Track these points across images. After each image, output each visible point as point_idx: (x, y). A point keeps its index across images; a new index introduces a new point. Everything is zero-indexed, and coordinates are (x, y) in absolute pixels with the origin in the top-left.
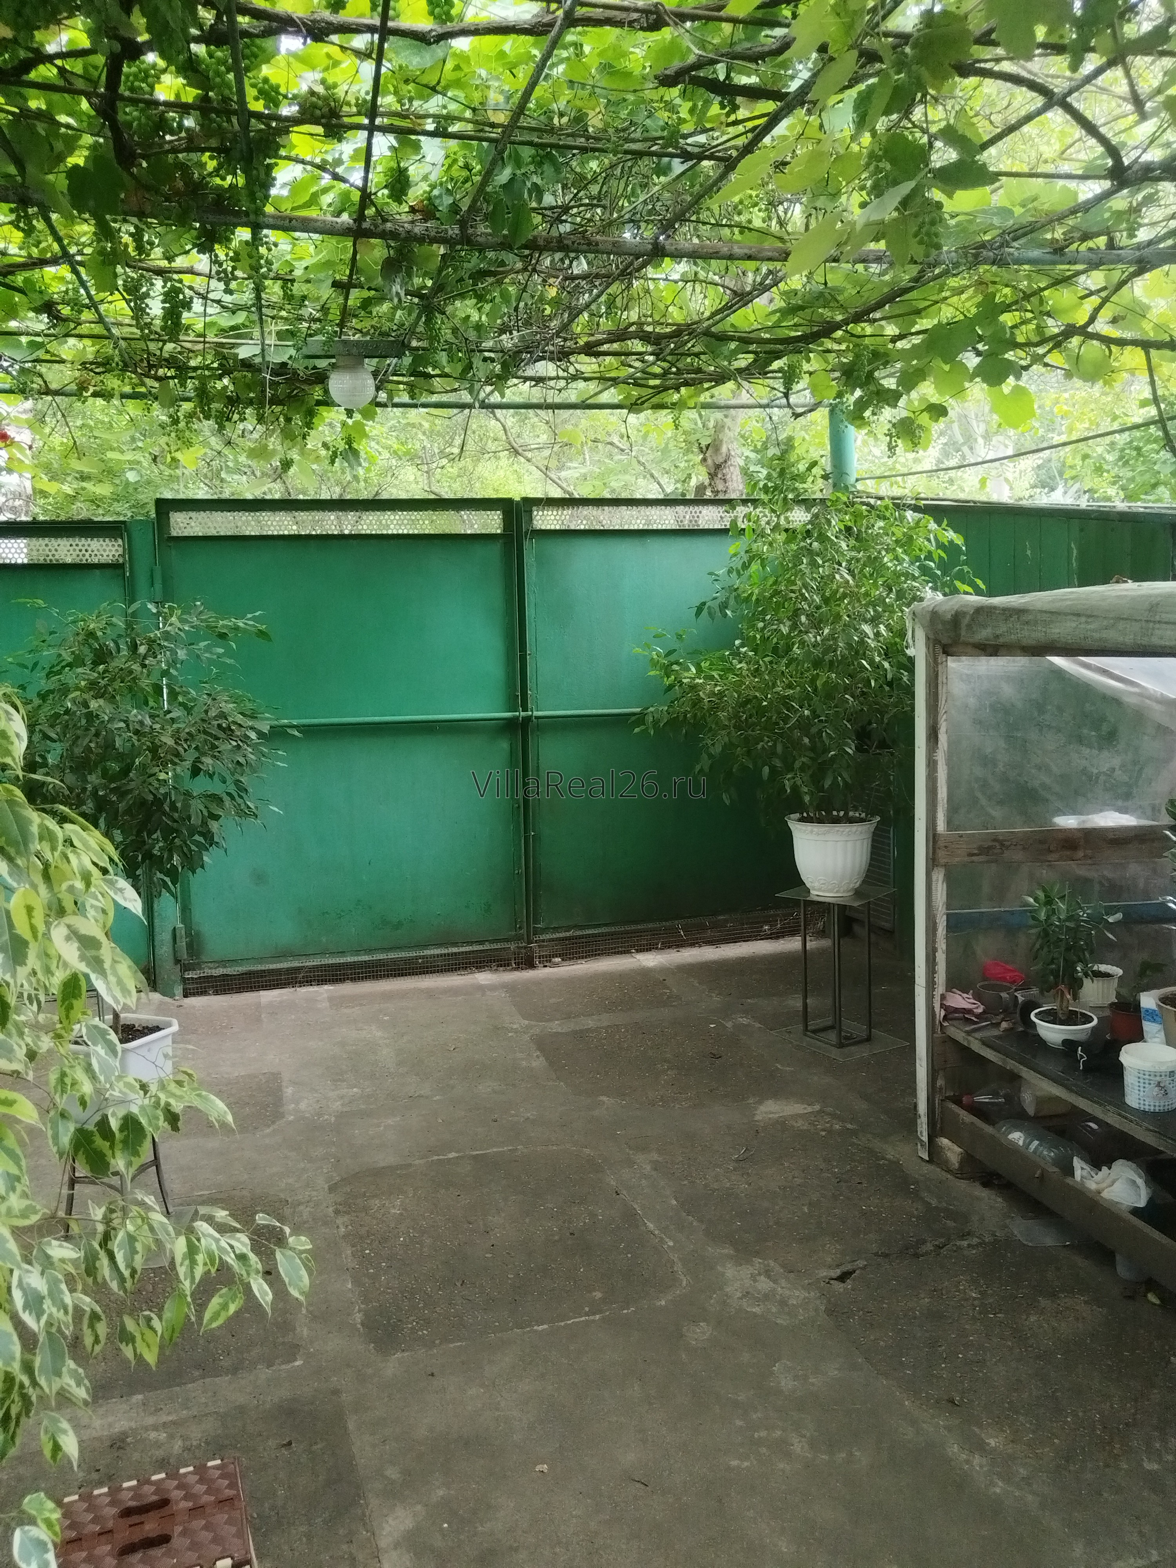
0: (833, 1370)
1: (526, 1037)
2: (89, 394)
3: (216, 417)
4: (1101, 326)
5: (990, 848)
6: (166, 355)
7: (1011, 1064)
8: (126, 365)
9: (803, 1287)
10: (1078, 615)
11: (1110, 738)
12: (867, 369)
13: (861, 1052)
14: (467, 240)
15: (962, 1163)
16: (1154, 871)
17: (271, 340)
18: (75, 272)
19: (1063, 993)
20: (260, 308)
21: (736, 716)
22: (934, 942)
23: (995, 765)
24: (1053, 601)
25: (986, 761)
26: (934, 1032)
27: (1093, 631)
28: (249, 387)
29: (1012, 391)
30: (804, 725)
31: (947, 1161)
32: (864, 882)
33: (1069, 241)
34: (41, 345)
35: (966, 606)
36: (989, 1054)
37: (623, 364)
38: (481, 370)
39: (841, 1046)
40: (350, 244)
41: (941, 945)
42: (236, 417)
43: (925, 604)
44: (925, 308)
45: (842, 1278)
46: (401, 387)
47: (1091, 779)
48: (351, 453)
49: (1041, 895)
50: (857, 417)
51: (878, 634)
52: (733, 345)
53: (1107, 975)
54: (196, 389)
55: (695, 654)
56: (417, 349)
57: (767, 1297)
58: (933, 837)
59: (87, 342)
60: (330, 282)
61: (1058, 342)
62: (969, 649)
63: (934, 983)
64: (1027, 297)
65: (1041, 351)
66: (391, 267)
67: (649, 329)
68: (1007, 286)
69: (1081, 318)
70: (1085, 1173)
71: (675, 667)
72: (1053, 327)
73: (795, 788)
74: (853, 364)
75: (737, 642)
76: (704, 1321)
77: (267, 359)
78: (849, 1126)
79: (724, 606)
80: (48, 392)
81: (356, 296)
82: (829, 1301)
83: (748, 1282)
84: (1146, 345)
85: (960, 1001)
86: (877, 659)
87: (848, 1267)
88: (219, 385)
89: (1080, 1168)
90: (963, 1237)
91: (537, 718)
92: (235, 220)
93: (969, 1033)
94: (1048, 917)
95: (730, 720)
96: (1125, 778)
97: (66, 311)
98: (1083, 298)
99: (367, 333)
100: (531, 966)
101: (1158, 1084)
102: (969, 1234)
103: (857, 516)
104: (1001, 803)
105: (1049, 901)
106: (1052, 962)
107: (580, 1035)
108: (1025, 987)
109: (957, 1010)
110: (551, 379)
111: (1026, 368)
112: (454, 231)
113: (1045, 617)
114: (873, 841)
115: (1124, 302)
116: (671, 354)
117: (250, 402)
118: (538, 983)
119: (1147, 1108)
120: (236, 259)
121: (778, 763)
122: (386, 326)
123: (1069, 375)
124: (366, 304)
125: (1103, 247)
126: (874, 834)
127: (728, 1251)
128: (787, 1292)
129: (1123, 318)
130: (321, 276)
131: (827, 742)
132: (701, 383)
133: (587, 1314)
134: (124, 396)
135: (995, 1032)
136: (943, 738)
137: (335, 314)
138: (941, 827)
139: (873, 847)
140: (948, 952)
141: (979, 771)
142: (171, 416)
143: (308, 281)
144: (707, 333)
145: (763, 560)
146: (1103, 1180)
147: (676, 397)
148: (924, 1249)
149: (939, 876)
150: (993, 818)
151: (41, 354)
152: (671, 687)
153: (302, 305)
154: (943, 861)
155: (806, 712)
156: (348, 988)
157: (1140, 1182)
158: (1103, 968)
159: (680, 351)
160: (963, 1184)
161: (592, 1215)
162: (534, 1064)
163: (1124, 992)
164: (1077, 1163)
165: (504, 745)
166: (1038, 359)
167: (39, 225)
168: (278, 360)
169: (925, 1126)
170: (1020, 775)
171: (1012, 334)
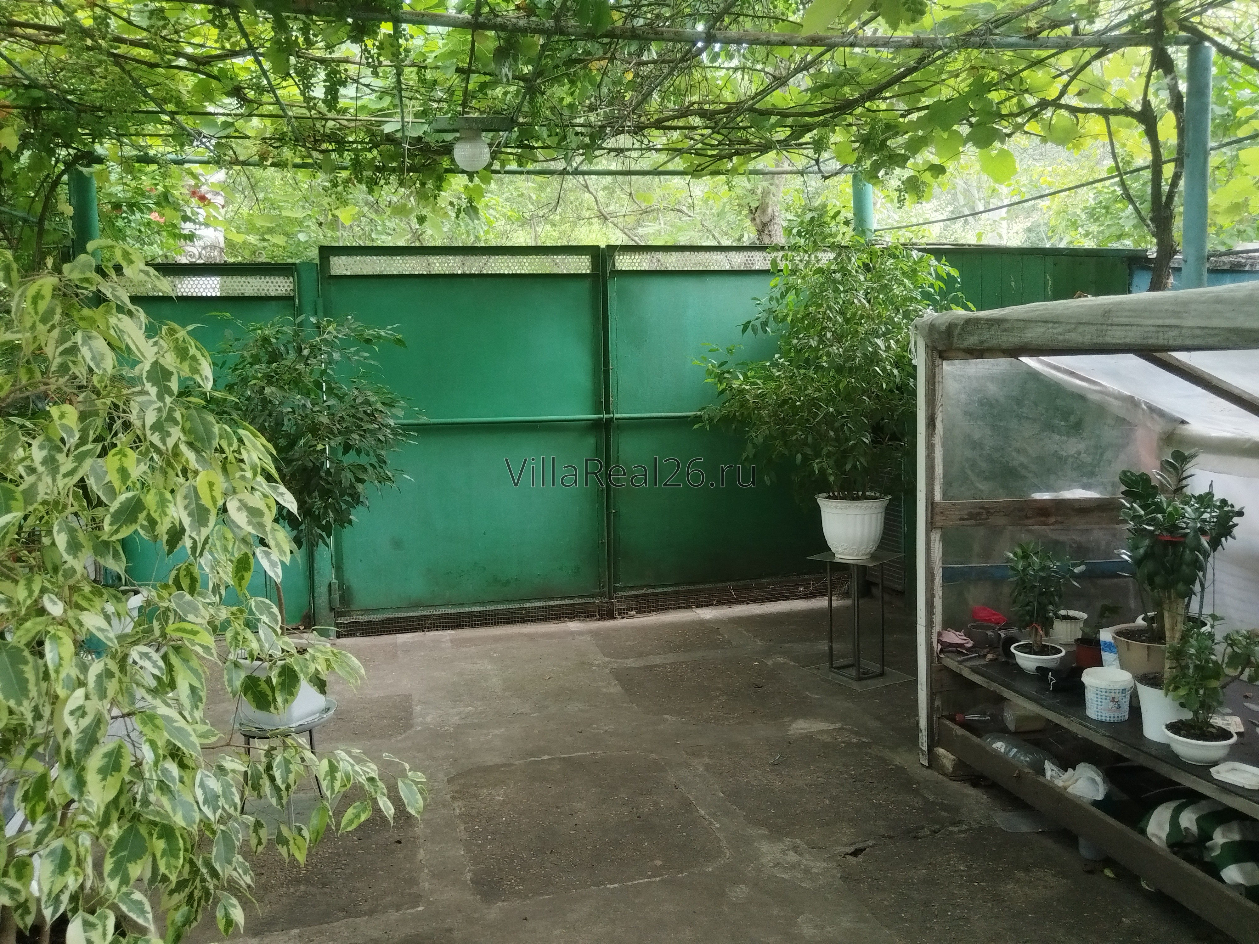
0: (846, 922)
1: (607, 670)
2: (268, 163)
3: (367, 183)
4: (1070, 99)
5: (978, 514)
6: (328, 131)
7: (994, 686)
8: (297, 140)
9: (824, 860)
10: (1046, 322)
11: (1077, 428)
12: (881, 138)
13: (877, 684)
14: (560, 31)
15: (955, 767)
16: (1114, 536)
17: (410, 119)
18: (259, 63)
19: (1037, 630)
20: (400, 90)
21: (775, 414)
22: (933, 589)
23: (982, 449)
24: (1026, 312)
25: (975, 445)
26: (932, 662)
27: (1058, 334)
28: (393, 159)
29: (998, 154)
30: (829, 420)
31: (943, 766)
32: (878, 547)
33: (1041, 29)
34: (232, 124)
35: (957, 318)
36: (976, 678)
37: (686, 137)
38: (574, 141)
39: (859, 679)
40: (469, 37)
41: (938, 592)
42: (382, 182)
43: (924, 319)
44: (927, 88)
45: (855, 854)
46: (511, 157)
47: (1062, 460)
48: (472, 210)
49: (1019, 551)
50: (872, 176)
51: (888, 348)
52: (773, 119)
53: (1075, 619)
54: (351, 160)
55: (742, 365)
56: (522, 124)
57: (793, 867)
58: (931, 504)
59: (268, 121)
60: (454, 68)
61: (1034, 113)
62: (960, 354)
63: (932, 622)
64: (1009, 77)
65: (1019, 120)
66: (501, 54)
67: (706, 107)
68: (993, 69)
69: (1052, 93)
70: (1054, 773)
71: (727, 375)
72: (1031, 101)
73: (822, 471)
74: (870, 134)
75: (777, 356)
76: (743, 883)
77: (407, 134)
78: (864, 740)
79: (765, 324)
80: (236, 162)
81: (475, 79)
82: (844, 871)
83: (778, 855)
84: (1105, 113)
85: (953, 637)
86: (889, 367)
87: (861, 845)
88: (369, 156)
89: (1050, 770)
90: (953, 824)
91: (617, 419)
92: (380, 16)
93: (960, 662)
94: (1025, 569)
95: (770, 416)
96: (1089, 460)
97: (251, 94)
98: (1055, 77)
99: (484, 112)
100: (612, 617)
101: (1113, 699)
102: (959, 822)
103: (872, 254)
104: (987, 479)
105: (1025, 556)
106: (1028, 604)
107: (649, 669)
108: (1007, 627)
109: (951, 645)
110: (628, 150)
111: (1009, 135)
112: (550, 23)
113: (1021, 325)
114: (886, 514)
115: (1088, 80)
116: (723, 128)
117: (394, 170)
118: (617, 630)
119: (1104, 719)
120: (381, 47)
121: (809, 451)
122: (500, 106)
123: (1044, 140)
124: (483, 87)
125: (1070, 35)
126: (887, 508)
127: (765, 832)
128: (811, 864)
129: (1087, 91)
130: (448, 63)
131: (848, 433)
132: (749, 153)
133: (649, 877)
134: (296, 166)
135: (982, 662)
136: (939, 425)
137: (459, 96)
138: (938, 497)
139: (885, 519)
140: (944, 598)
141: (969, 453)
142: (331, 181)
143: (437, 68)
144: (752, 110)
145: (797, 290)
146: (1069, 779)
147: (730, 165)
148: (921, 833)
149: (936, 536)
150: (981, 491)
151: (230, 131)
152: (723, 391)
153: (433, 89)
154: (939, 524)
155: (831, 409)
156: (466, 633)
157: (1099, 780)
158: (1071, 613)
159: (732, 125)
160: (956, 785)
161: (656, 804)
162: (612, 690)
163: (1087, 630)
164: (1048, 765)
165: (590, 441)
166: (1019, 127)
167: (232, 24)
168: (415, 135)
169: (925, 739)
170: (1002, 457)
171: (998, 108)
